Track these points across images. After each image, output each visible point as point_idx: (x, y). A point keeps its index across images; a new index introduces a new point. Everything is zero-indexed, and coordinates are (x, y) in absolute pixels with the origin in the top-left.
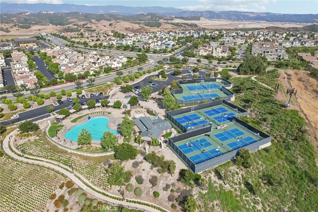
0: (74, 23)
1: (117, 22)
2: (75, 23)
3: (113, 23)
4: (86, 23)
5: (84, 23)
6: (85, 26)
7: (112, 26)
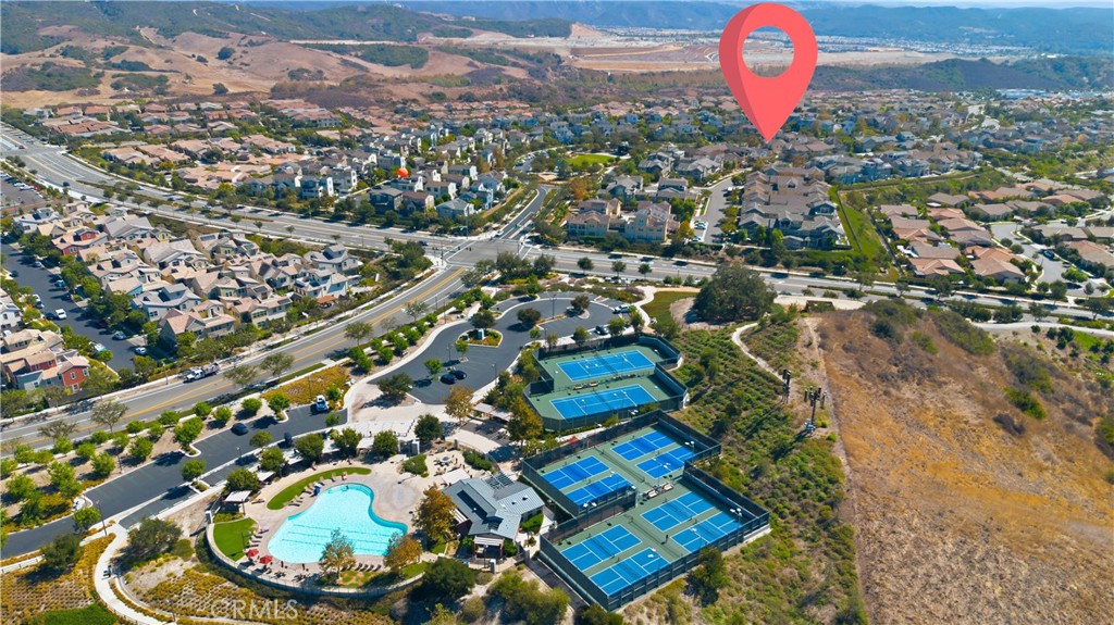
0: (64, 45)
1: (252, 44)
2: (70, 43)
3: (234, 47)
4: (117, 44)
5: (109, 44)
6: (116, 60)
7: (230, 60)
